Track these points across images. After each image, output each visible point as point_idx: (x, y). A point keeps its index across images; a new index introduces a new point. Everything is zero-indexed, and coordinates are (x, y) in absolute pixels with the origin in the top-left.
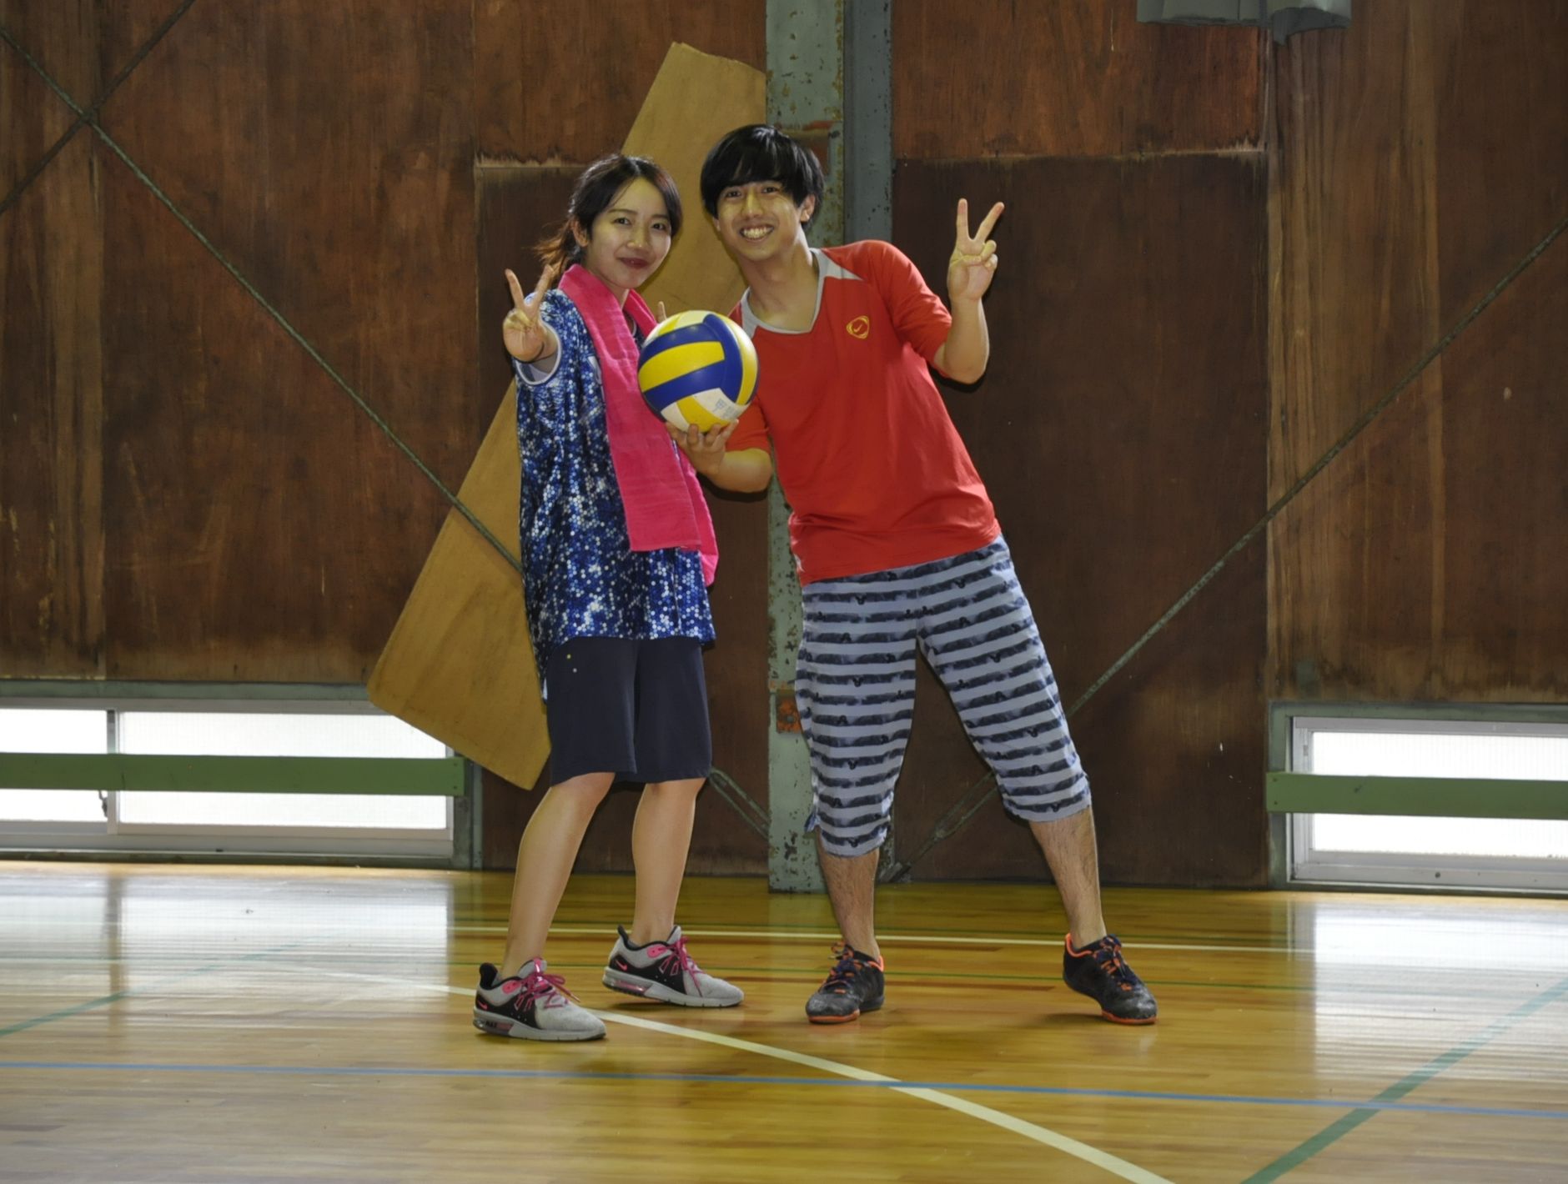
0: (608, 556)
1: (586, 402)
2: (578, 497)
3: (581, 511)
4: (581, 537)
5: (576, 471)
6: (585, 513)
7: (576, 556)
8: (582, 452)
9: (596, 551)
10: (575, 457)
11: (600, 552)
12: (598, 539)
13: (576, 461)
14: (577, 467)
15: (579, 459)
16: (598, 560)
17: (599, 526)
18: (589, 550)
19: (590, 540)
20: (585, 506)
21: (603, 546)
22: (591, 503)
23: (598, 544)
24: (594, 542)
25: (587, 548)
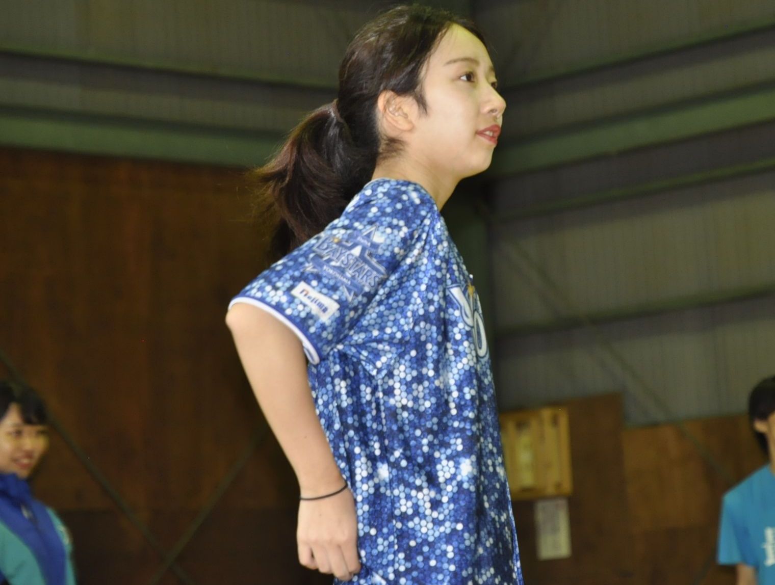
0: (464, 573)
1: (451, 352)
2: (426, 491)
3: (428, 512)
4: (426, 549)
5: (423, 454)
6: (435, 514)
7: (415, 574)
8: (435, 428)
9: (445, 566)
10: (424, 435)
11: (452, 568)
12: (450, 548)
13: (425, 441)
14: (426, 449)
15: (430, 437)
16: (448, 578)
17: (454, 531)
18: (435, 566)
19: (438, 552)
20: (436, 504)
21: (457, 558)
22: (445, 499)
23: (450, 555)
24: (445, 553)
25: (433, 563)
